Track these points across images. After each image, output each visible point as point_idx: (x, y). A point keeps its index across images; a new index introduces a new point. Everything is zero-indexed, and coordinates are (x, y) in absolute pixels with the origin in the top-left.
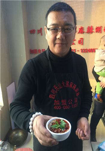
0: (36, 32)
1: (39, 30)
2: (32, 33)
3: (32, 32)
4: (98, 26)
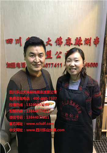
0: (14, 42)
1: (18, 40)
2: (9, 43)
3: (9, 41)
4: (87, 38)
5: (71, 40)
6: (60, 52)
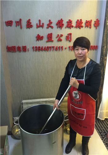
0: (14, 24)
1: (18, 22)
3: (9, 23)
5: (72, 22)
6: (61, 35)
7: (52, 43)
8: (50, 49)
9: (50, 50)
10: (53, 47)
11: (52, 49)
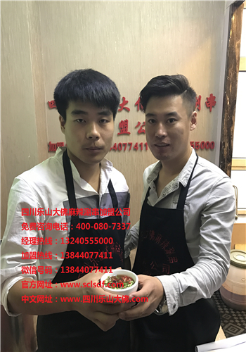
6: (144, 123)
7: (128, 137)
8: (123, 148)
9: (125, 150)
10: (130, 144)
11: (128, 147)
